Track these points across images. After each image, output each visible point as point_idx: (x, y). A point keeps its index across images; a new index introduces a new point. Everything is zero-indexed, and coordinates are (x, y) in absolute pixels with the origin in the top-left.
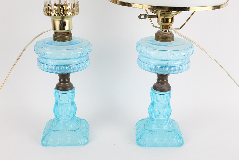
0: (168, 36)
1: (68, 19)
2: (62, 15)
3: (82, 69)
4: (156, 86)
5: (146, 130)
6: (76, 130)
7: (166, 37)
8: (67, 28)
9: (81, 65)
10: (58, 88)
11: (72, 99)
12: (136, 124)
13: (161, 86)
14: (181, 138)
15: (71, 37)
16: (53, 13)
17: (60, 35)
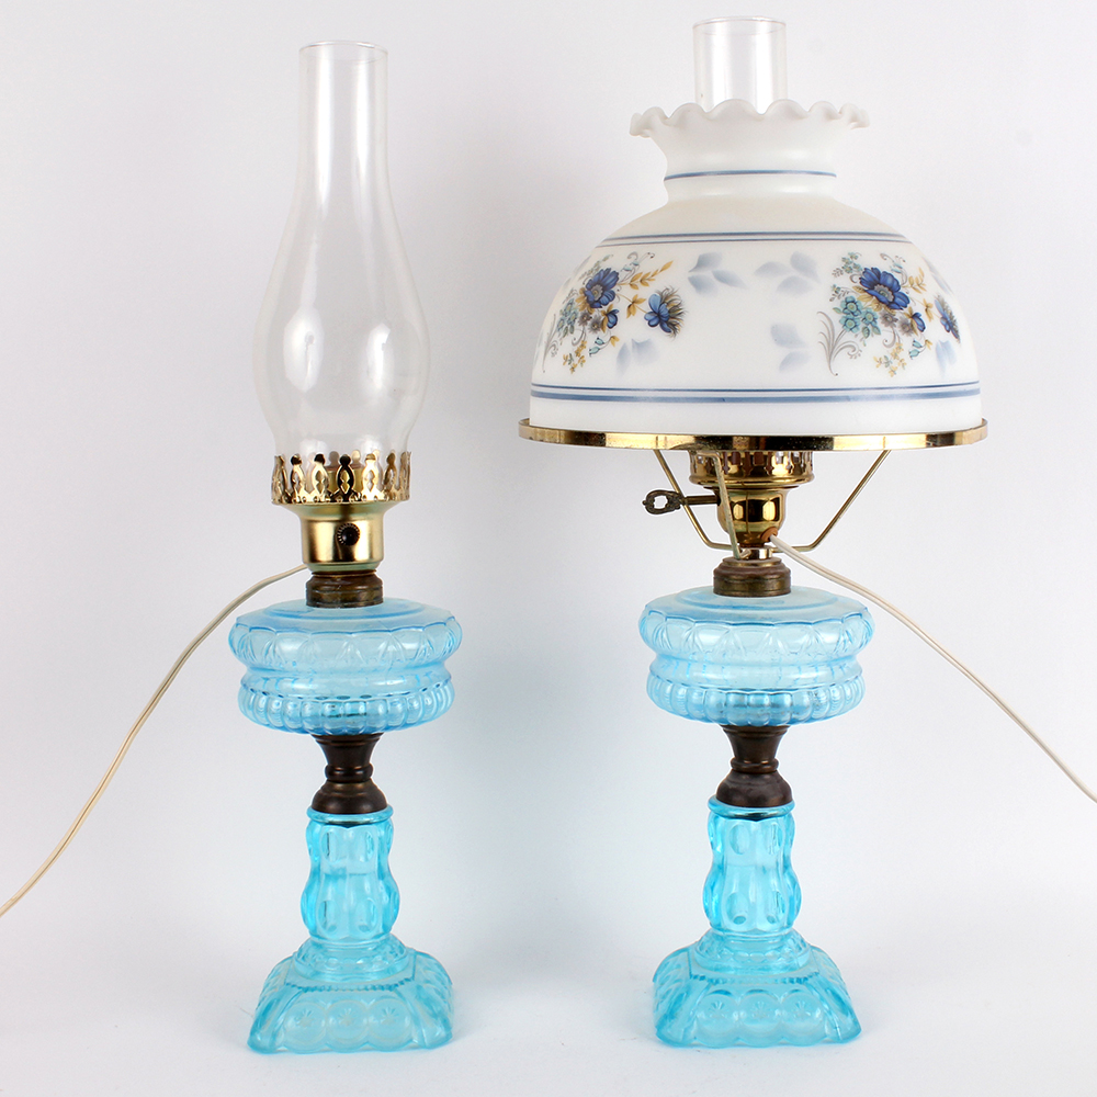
0: (766, 574)
1: (368, 519)
2: (346, 498)
3: (423, 715)
4: (731, 786)
5: (697, 981)
6: (396, 985)
7: (757, 578)
8: (361, 552)
9: (417, 697)
10: (321, 803)
11: (379, 858)
12: (656, 975)
13: (749, 784)
14: (845, 1008)
15: (377, 589)
16: (310, 493)
17: (333, 580)
